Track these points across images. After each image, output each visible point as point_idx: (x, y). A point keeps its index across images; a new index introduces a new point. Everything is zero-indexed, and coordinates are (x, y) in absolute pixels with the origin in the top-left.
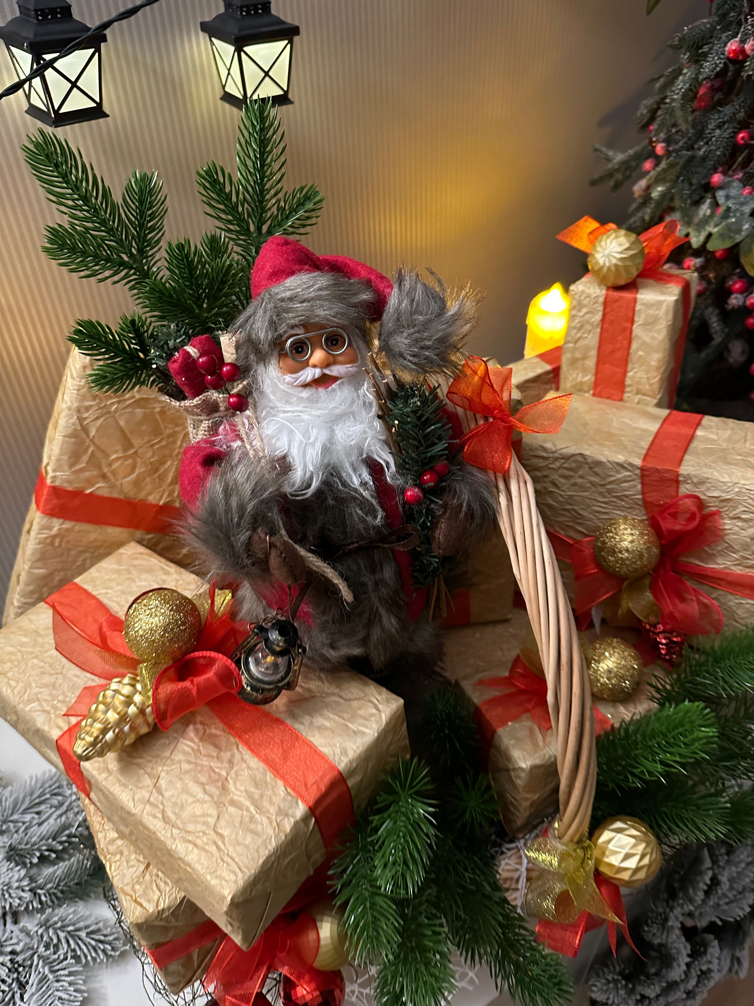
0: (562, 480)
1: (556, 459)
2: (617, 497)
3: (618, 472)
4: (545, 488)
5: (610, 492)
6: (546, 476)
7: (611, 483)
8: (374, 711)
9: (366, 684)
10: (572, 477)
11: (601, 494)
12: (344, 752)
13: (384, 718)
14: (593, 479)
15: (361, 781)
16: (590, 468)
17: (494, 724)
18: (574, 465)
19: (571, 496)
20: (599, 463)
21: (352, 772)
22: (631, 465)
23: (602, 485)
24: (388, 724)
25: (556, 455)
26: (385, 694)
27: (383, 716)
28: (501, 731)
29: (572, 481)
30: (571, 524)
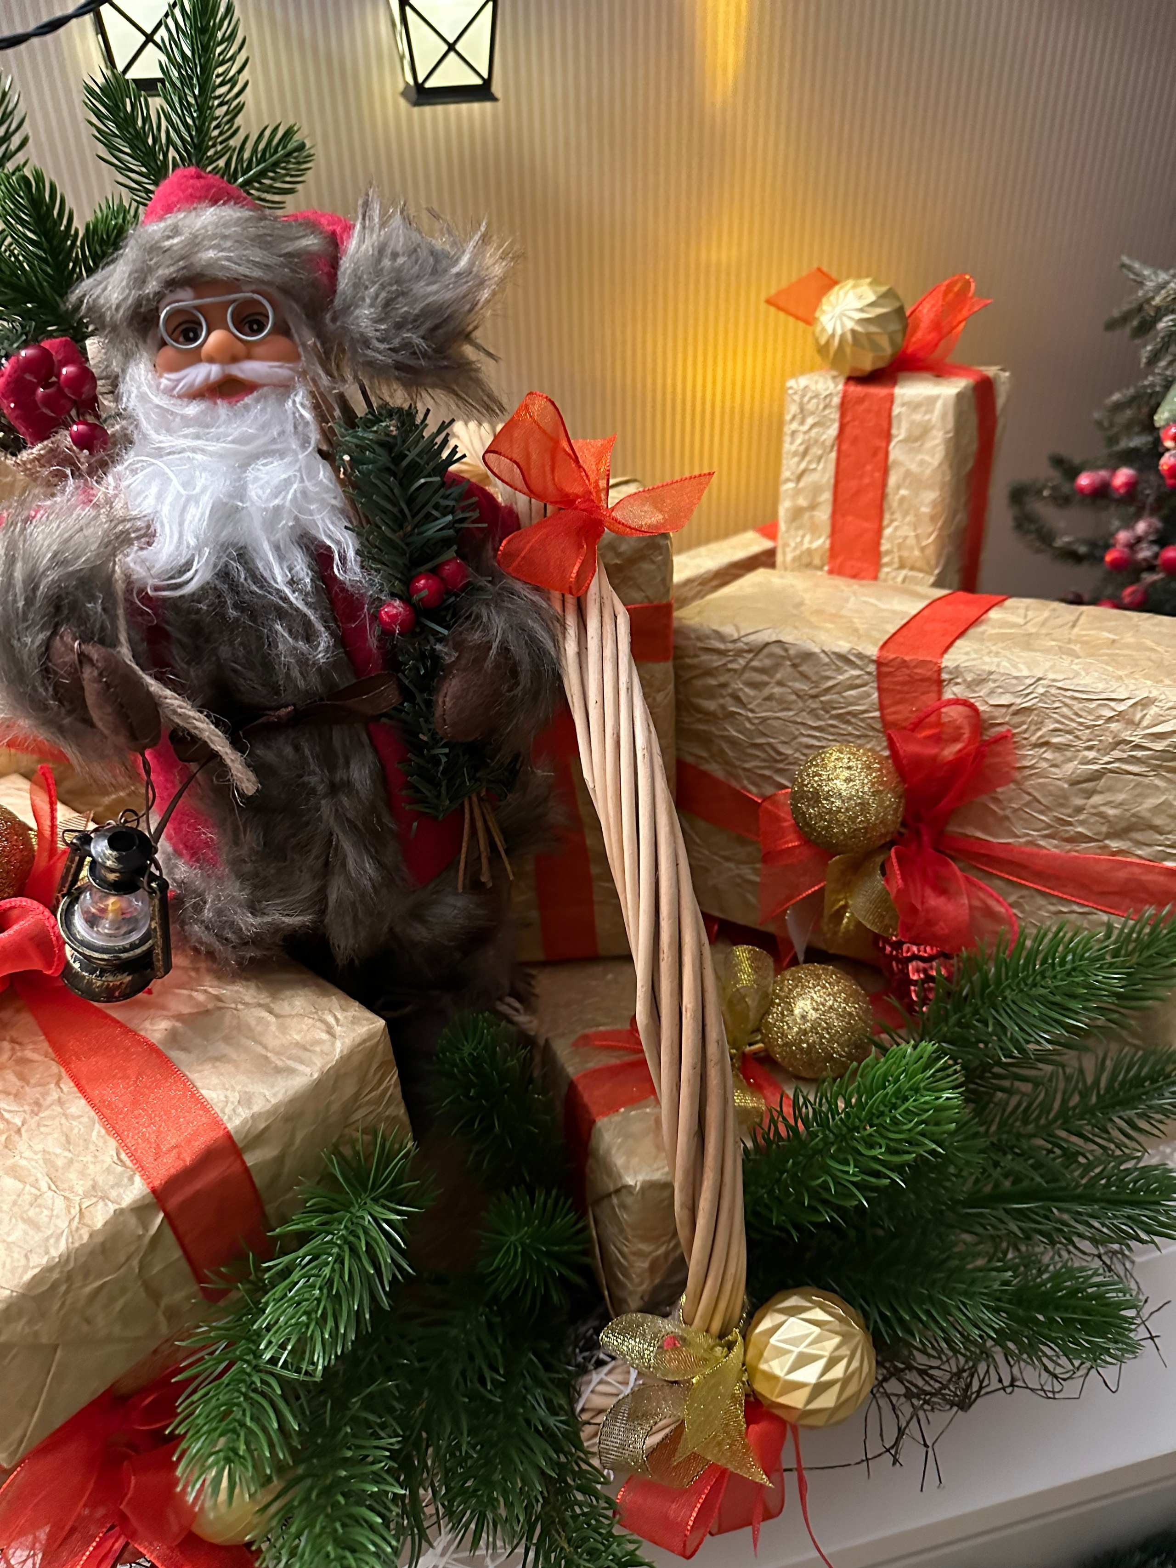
0: (751, 692)
1: (740, 653)
2: (838, 717)
3: (839, 670)
4: (723, 707)
5: (827, 707)
6: (724, 685)
7: (828, 690)
8: (325, 1036)
9: (325, 993)
10: (766, 684)
11: (812, 712)
12: (246, 1100)
13: (339, 1048)
14: (798, 685)
15: (280, 1160)
16: (794, 666)
17: (594, 1109)
18: (768, 662)
19: (764, 720)
20: (808, 656)
21: (258, 1139)
22: (860, 656)
23: (815, 697)
24: (345, 1059)
25: (740, 645)
26: (356, 1009)
27: (338, 1045)
28: (602, 1122)
29: (766, 692)
30: (767, 773)
